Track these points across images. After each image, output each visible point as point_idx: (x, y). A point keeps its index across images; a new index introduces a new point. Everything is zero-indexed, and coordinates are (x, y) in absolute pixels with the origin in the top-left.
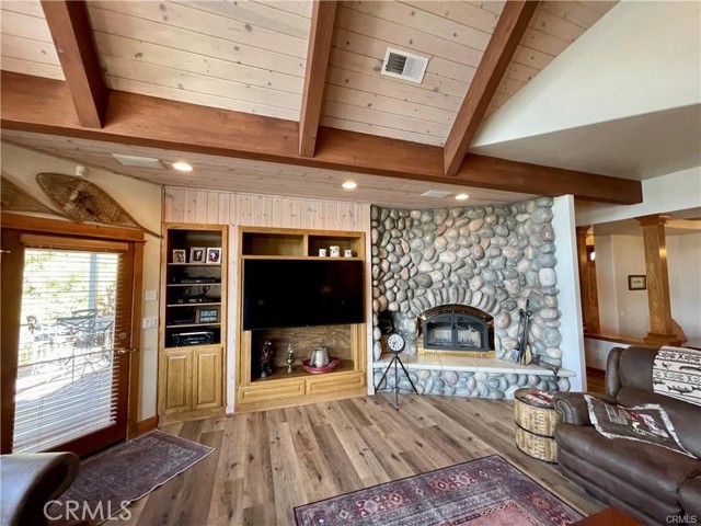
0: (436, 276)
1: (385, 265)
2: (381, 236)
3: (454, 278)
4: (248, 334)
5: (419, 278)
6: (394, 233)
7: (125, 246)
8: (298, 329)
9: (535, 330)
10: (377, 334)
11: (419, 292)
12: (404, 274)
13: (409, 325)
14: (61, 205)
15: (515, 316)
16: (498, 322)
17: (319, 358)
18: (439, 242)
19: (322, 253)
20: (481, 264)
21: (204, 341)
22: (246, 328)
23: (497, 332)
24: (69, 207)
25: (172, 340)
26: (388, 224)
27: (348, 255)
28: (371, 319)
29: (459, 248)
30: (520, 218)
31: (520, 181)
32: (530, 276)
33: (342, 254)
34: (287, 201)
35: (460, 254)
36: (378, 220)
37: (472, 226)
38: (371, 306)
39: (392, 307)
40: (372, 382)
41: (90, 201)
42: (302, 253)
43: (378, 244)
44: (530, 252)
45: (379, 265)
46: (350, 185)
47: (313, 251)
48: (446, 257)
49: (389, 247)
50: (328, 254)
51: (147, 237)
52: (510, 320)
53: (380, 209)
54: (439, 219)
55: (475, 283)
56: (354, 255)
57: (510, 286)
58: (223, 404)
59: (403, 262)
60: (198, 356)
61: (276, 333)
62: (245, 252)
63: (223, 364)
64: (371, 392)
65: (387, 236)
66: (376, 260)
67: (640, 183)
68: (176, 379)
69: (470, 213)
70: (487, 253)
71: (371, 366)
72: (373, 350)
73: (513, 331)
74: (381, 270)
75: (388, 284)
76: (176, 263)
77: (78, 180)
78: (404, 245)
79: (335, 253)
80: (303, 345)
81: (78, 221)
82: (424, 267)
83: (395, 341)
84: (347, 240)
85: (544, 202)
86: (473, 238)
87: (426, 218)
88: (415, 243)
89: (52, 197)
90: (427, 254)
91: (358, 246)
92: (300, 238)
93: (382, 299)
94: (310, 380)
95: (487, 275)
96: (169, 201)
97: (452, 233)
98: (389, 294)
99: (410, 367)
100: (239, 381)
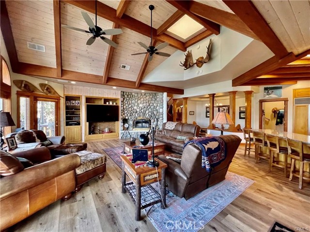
0: (138, 110)
1: (125, 107)
2: (124, 99)
3: (142, 111)
4: (88, 123)
5: (134, 111)
6: (127, 98)
7: (57, 100)
8: (100, 123)
9: (159, 123)
10: (122, 124)
11: (134, 114)
12: (130, 109)
13: (131, 122)
14: (43, 91)
15: (156, 119)
16: (152, 121)
17: (106, 130)
18: (139, 102)
19: (107, 103)
20: (149, 107)
21: (76, 124)
22: (87, 121)
23: (152, 124)
24: (45, 91)
25: (67, 124)
26: (126, 96)
27: (114, 104)
28: (120, 121)
29: (144, 103)
30: (158, 97)
31: (154, 89)
32: (159, 110)
33: (113, 104)
34: (98, 89)
35: (144, 105)
36: (123, 95)
37: (147, 98)
38: (120, 117)
39: (127, 118)
40: (120, 136)
41: (49, 89)
42: (102, 103)
43: (123, 102)
44: (159, 105)
45: (123, 107)
46: (115, 88)
47: (105, 102)
48: (141, 105)
49: (126, 102)
50: (109, 103)
51: (61, 98)
52: (154, 121)
53: (124, 92)
54: (139, 96)
55: (147, 112)
56: (116, 104)
57: (155, 112)
58: (81, 140)
59: (130, 106)
60: (74, 128)
61: (94, 124)
62: (86, 102)
63: (81, 130)
64: (120, 138)
65: (125, 99)
66: (122, 106)
67: (183, 90)
68: (69, 134)
69: (147, 95)
70: (150, 105)
71: (120, 132)
72: (121, 128)
73: (155, 123)
74: (124, 108)
75: (126, 112)
76: (67, 105)
77: (46, 85)
78: (130, 102)
79: (111, 103)
80: (102, 127)
81: (47, 94)
82: (135, 108)
83: (126, 125)
84: (114, 100)
85: (161, 93)
86: (147, 101)
87: (136, 95)
88: (133, 101)
89: (42, 89)
90: (136, 104)
91: (117, 102)
92: (101, 99)
93: (124, 116)
94: (104, 135)
95: (150, 110)
96: (65, 89)
97: (142, 99)
98: (126, 114)
99: (130, 132)
100: (85, 135)
